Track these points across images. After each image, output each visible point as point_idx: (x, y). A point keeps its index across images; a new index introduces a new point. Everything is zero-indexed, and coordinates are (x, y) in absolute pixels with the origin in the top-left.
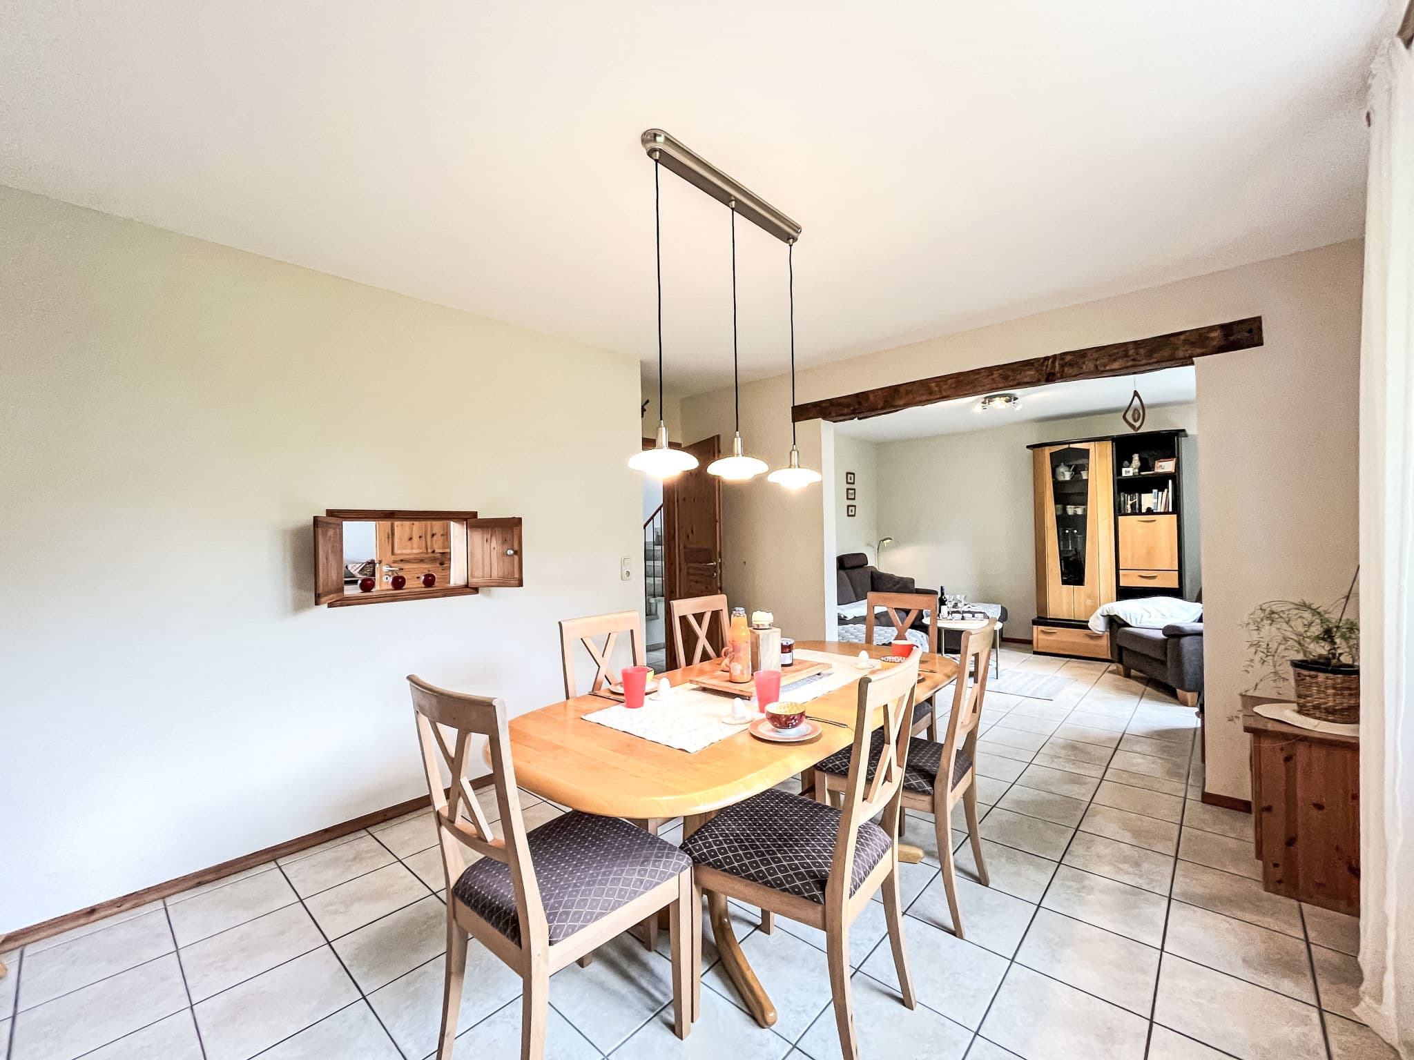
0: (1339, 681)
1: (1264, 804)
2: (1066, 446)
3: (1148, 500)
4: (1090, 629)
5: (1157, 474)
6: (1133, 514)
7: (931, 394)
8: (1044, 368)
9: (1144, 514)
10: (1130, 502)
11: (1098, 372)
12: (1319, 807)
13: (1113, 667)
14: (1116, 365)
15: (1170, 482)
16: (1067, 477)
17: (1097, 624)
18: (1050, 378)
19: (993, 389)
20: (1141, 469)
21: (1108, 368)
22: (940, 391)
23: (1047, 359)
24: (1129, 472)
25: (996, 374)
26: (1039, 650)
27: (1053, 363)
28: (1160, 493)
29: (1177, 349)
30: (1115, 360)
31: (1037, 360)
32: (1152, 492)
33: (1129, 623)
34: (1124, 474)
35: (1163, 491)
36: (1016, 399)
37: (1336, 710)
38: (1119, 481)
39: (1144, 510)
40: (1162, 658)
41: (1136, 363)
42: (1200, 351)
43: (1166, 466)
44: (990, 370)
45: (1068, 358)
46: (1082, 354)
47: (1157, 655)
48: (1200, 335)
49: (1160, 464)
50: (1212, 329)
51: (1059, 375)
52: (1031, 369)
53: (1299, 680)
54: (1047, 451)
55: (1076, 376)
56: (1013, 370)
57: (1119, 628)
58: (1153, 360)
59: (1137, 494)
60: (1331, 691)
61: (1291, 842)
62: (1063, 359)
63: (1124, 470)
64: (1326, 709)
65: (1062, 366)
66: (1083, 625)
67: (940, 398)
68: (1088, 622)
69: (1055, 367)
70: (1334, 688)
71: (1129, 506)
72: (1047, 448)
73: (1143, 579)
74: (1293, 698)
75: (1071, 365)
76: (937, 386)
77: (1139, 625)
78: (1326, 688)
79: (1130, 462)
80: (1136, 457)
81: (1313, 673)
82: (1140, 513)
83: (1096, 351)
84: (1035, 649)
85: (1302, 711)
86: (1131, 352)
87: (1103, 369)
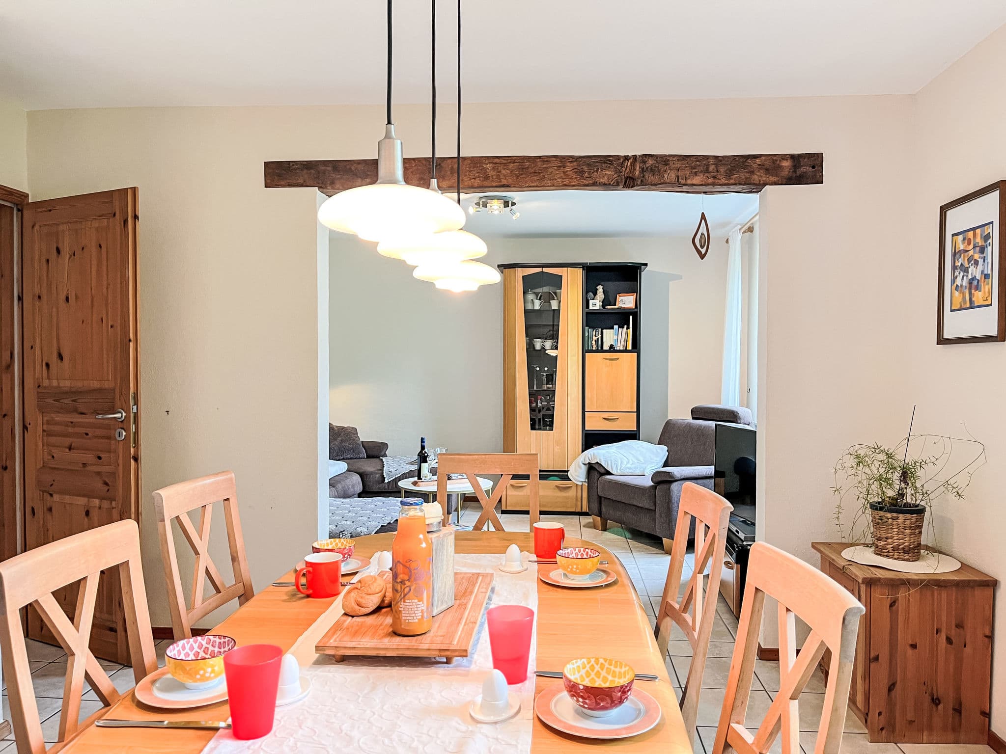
0: (914, 520)
1: (873, 655)
2: (539, 270)
3: (610, 337)
4: (571, 480)
5: (619, 308)
6: (597, 351)
7: (486, 178)
8: (624, 169)
9: (606, 351)
10: (595, 338)
11: (679, 185)
12: (914, 646)
13: (589, 519)
14: (697, 180)
15: (631, 317)
16: (537, 306)
17: (578, 474)
18: (629, 183)
19: (565, 185)
20: (605, 303)
21: (689, 182)
22: (498, 177)
23: (626, 158)
24: (596, 304)
25: (569, 167)
26: (509, 509)
27: (633, 164)
28: (620, 330)
29: (753, 173)
30: (696, 174)
31: (618, 158)
32: (612, 328)
33: (611, 471)
34: (591, 307)
35: (623, 327)
36: (513, 204)
37: (910, 550)
38: (587, 313)
39: (606, 347)
40: (653, 508)
41: (717, 181)
42: (773, 179)
43: (626, 301)
44: (563, 160)
45: (650, 162)
46: (664, 160)
47: (646, 503)
48: (774, 162)
49: (622, 298)
50: (784, 157)
51: (639, 181)
52: (609, 168)
53: (878, 523)
54: (521, 273)
55: (655, 185)
56: (589, 165)
57: (600, 476)
58: (732, 181)
59: (600, 330)
60: (908, 531)
61: (891, 688)
62: (644, 162)
63: (591, 302)
64: (903, 549)
65: (643, 170)
66: (563, 475)
67: (497, 187)
68: (567, 471)
69: (635, 169)
70: (910, 528)
71: (594, 342)
72: (519, 269)
73: (607, 422)
74: (869, 540)
75: (653, 170)
76: (494, 169)
77: (619, 472)
78: (905, 529)
79: (595, 294)
80: (600, 288)
81: (895, 514)
82: (602, 351)
83: (678, 160)
84: (504, 508)
85: (879, 552)
86: (712, 168)
87: (683, 182)
